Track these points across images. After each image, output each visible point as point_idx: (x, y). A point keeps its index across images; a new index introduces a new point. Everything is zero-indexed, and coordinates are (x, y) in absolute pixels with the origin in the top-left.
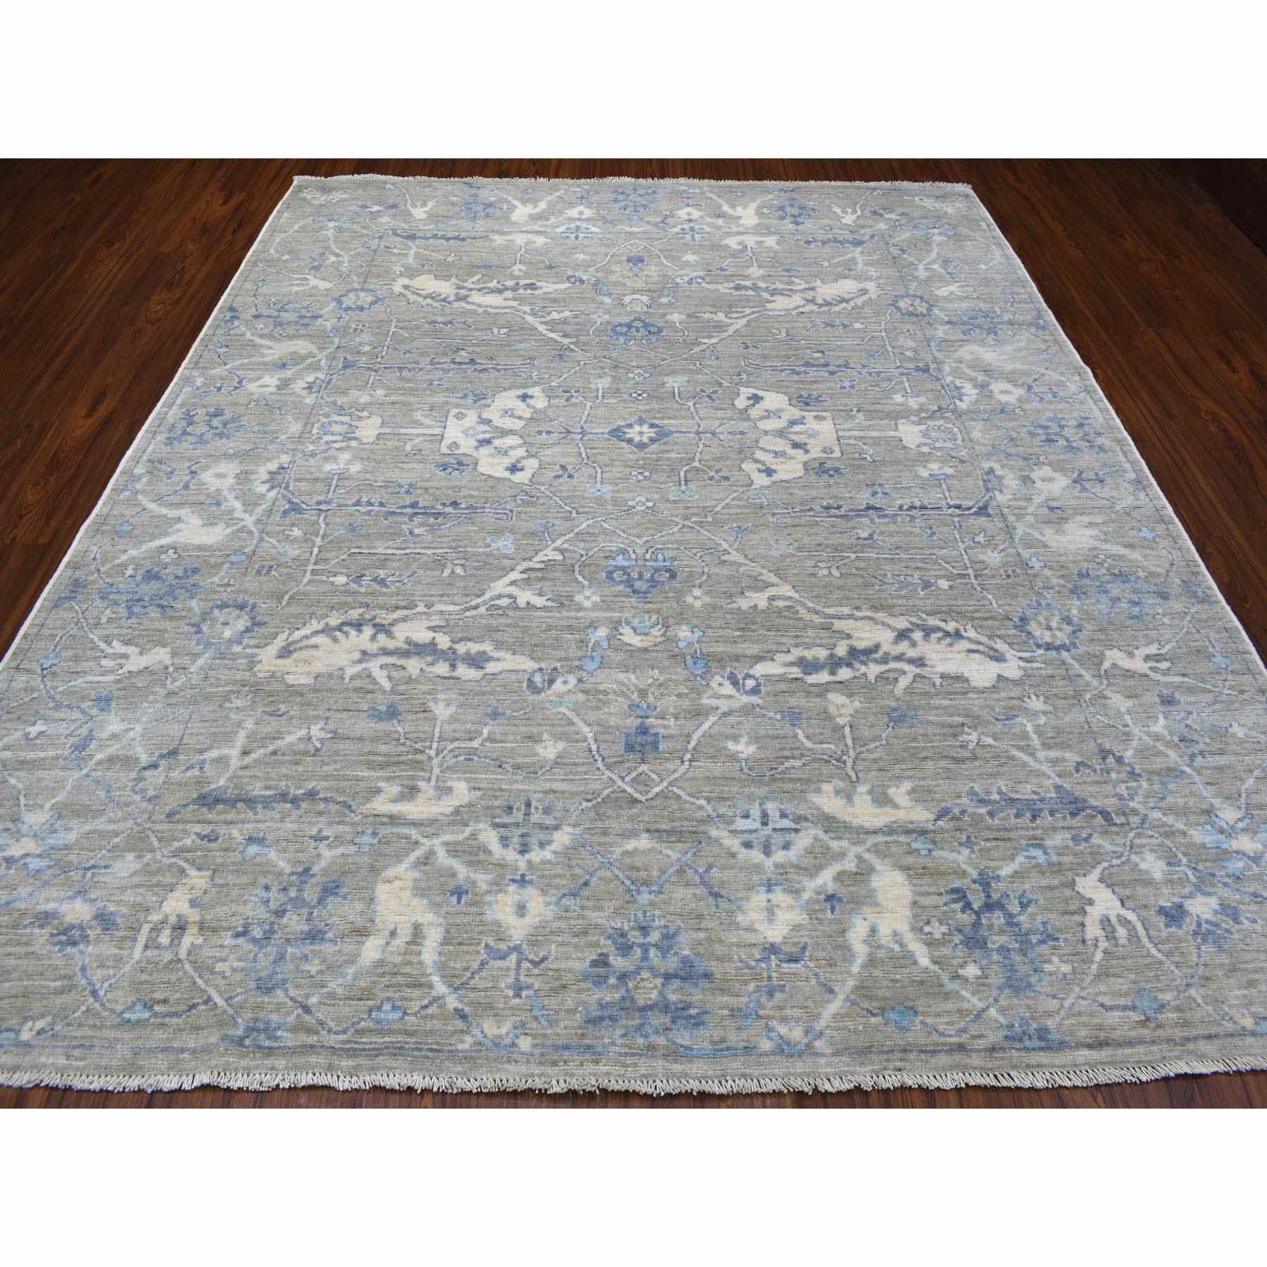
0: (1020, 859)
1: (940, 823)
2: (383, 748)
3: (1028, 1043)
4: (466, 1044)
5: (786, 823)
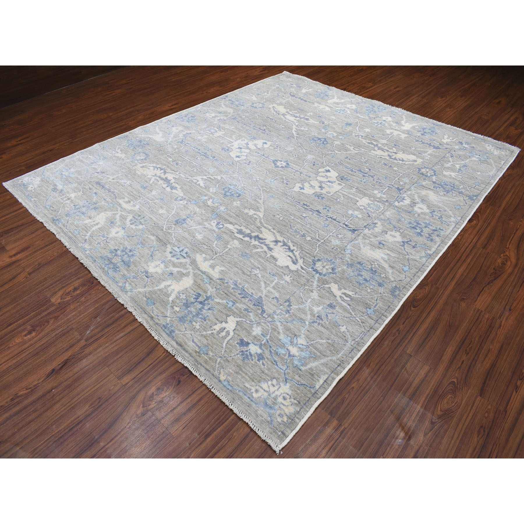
0: (225, 301)
1: (218, 280)
2: (135, 192)
3: (166, 330)
4: (80, 245)
5: (185, 255)
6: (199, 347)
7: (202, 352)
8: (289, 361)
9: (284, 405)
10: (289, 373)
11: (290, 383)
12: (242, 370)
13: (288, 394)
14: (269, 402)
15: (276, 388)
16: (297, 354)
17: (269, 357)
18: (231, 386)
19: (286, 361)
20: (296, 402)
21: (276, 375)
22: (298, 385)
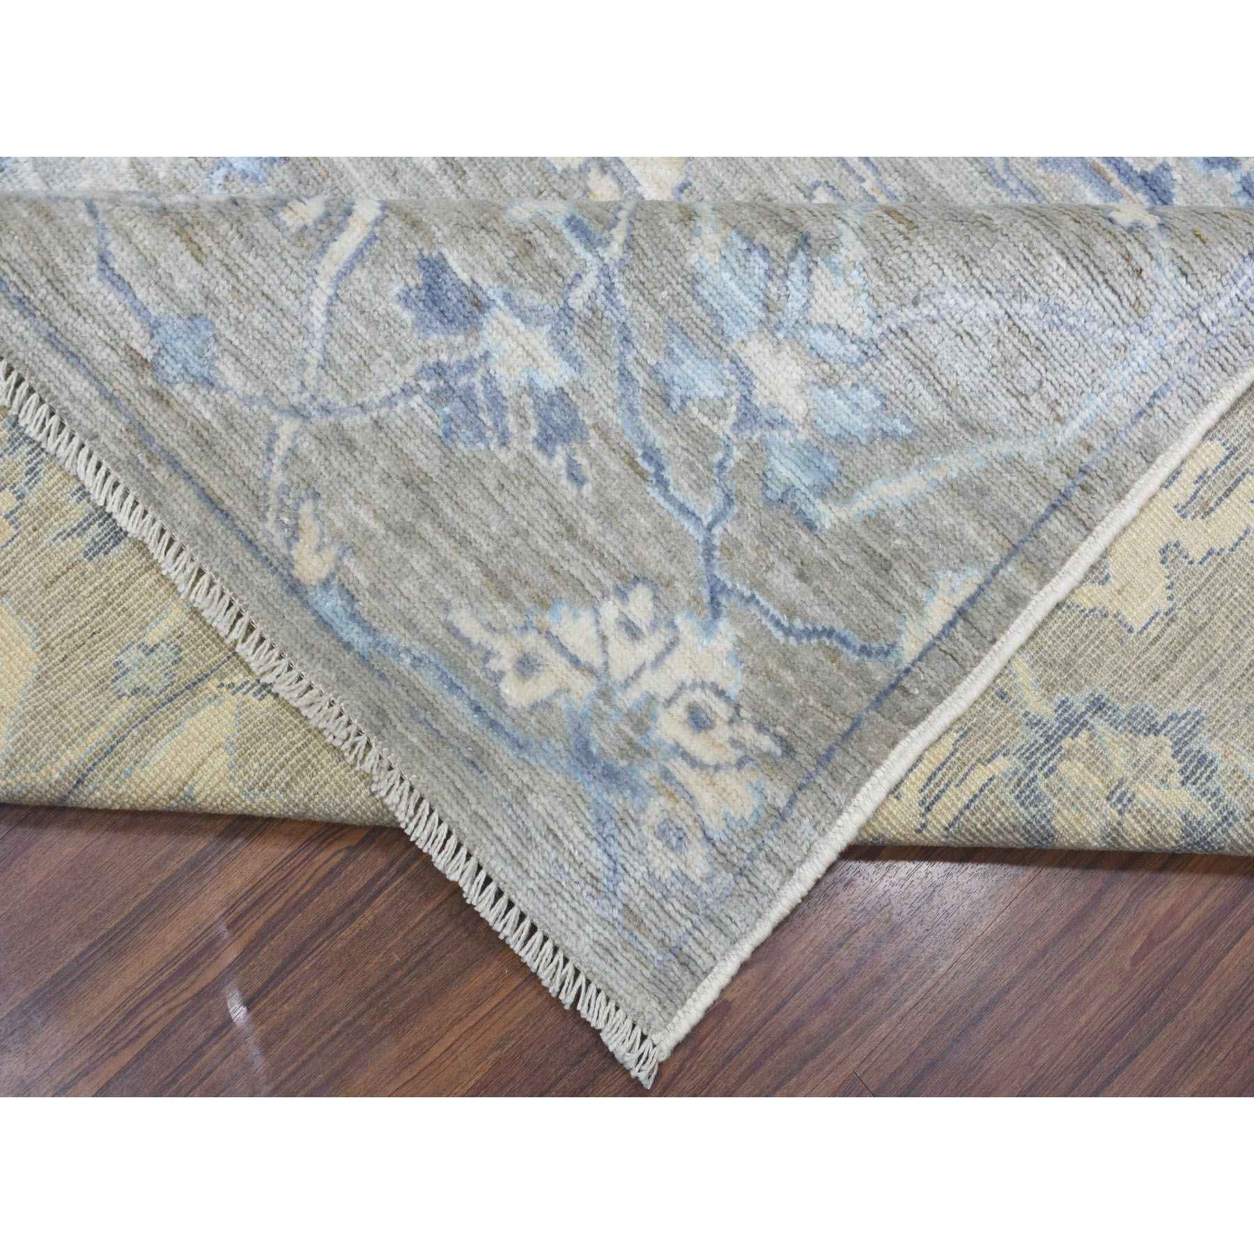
6: (153, 328)
7: (172, 369)
8: (737, 454)
9: (694, 763)
10: (738, 545)
11: (734, 620)
12: (435, 513)
13: (721, 693)
14: (602, 740)
15: (647, 649)
16: (797, 408)
17: (615, 418)
18: (370, 630)
19: (719, 456)
20: (766, 743)
21: (653, 556)
22: (788, 632)
